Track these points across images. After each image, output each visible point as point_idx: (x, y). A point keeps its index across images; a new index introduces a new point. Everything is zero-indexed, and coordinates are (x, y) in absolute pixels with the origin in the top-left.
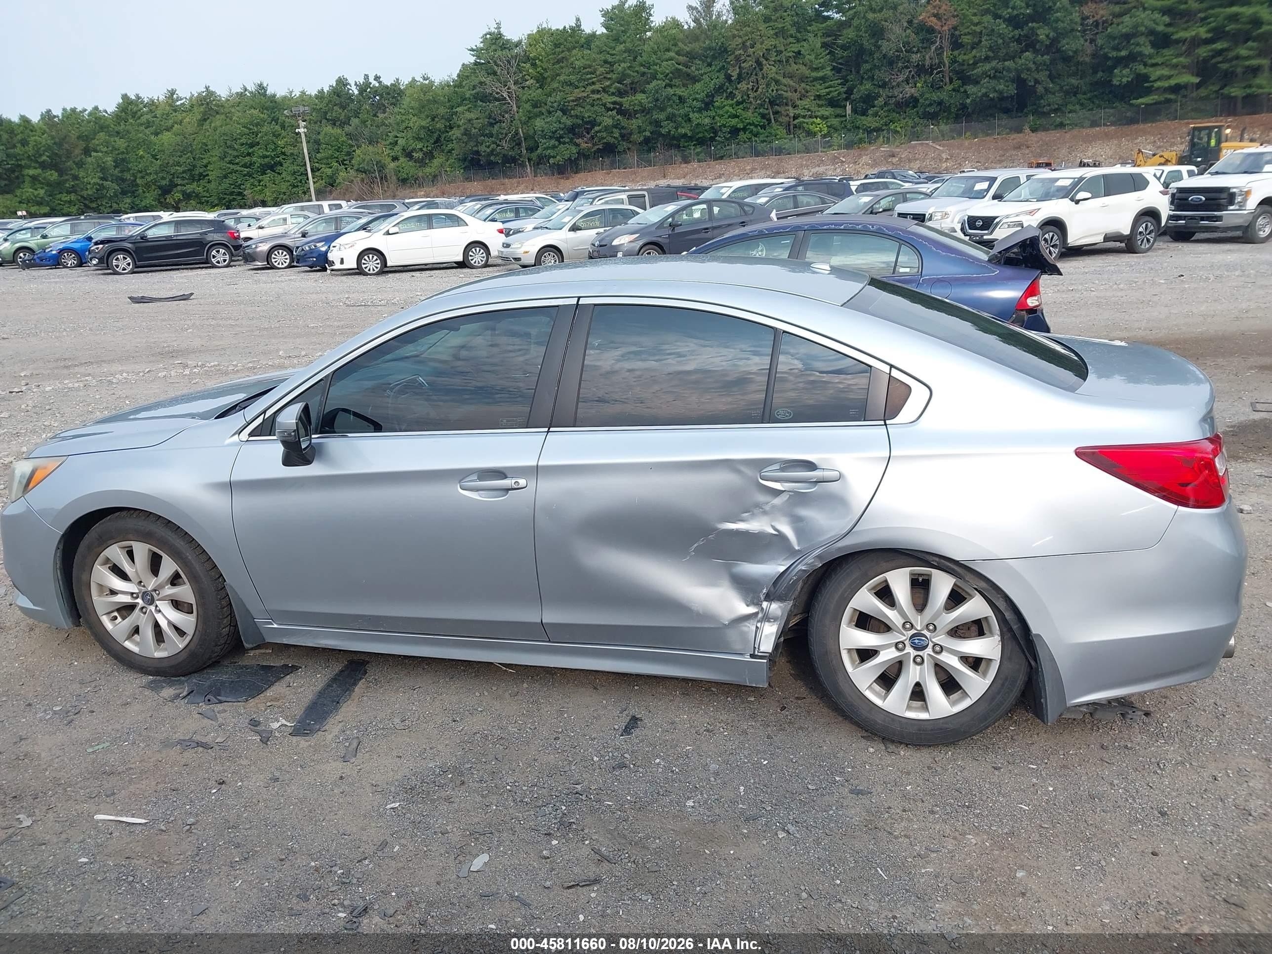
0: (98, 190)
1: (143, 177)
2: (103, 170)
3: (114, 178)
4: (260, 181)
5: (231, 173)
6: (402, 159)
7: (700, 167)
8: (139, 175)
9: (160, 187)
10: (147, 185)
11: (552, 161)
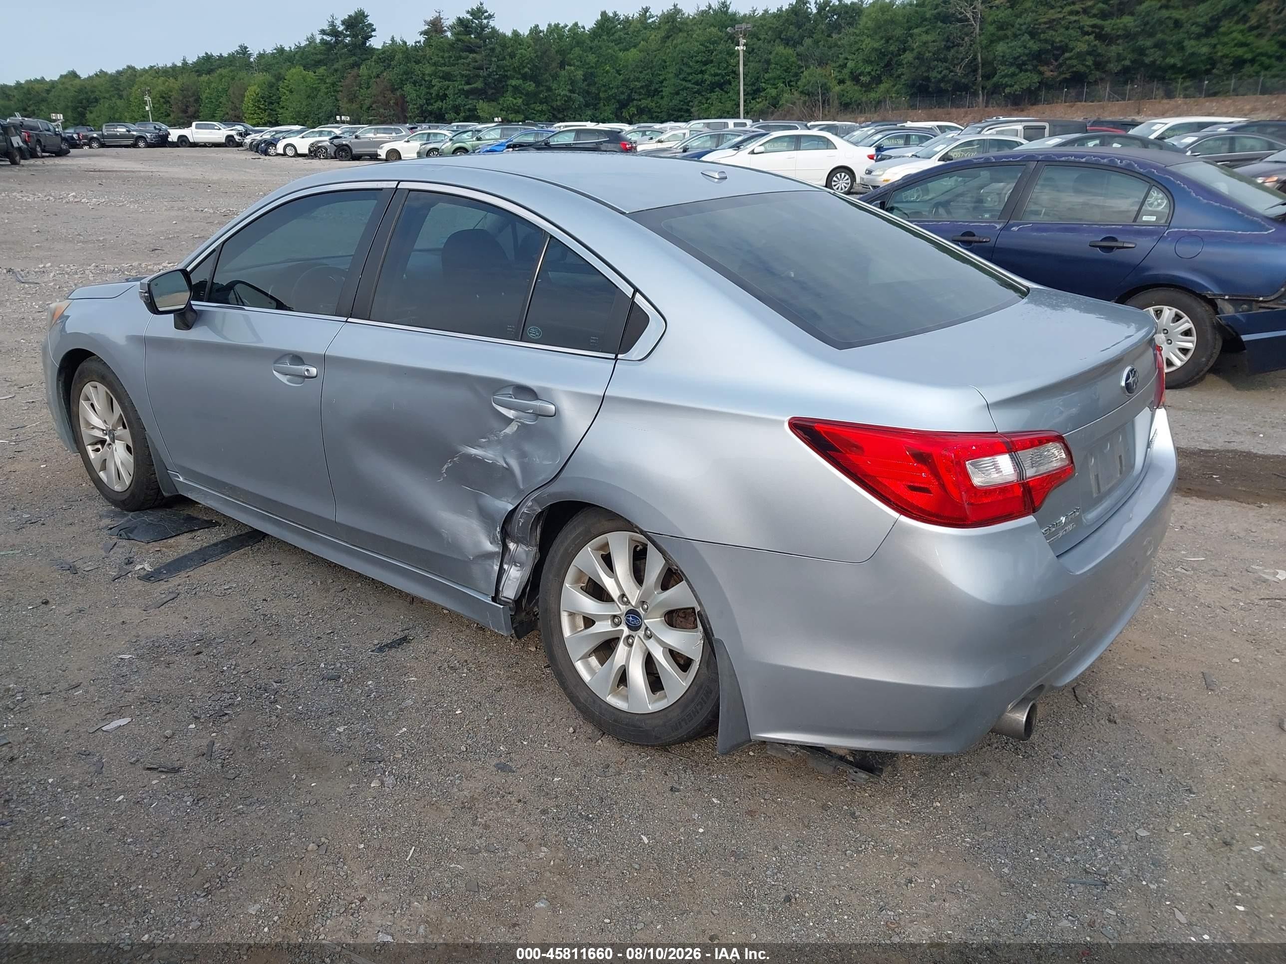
0: (566, 101)
1: (606, 91)
2: (573, 83)
3: (581, 91)
4: (707, 99)
5: (683, 90)
6: (848, 83)
7: (1186, 104)
8: (603, 89)
9: (619, 101)
10: (608, 99)
11: (1007, 90)
